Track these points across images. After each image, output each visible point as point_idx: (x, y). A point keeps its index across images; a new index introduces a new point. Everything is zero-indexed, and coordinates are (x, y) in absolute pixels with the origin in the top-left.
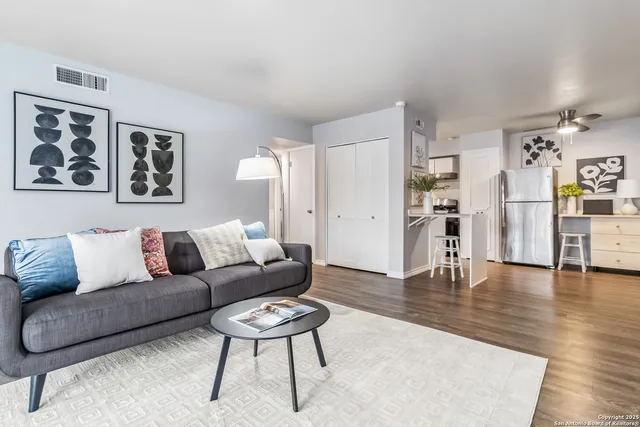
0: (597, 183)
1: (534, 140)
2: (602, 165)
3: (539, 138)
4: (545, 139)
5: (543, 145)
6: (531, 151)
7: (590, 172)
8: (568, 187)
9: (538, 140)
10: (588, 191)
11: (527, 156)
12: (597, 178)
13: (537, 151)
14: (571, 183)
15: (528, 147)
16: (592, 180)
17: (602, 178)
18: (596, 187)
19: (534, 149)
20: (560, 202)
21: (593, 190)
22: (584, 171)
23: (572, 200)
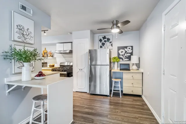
0: (124, 56)
1: (103, 37)
2: (126, 49)
3: (105, 37)
4: (107, 37)
5: (106, 40)
6: (102, 42)
7: (122, 52)
8: (115, 58)
9: (104, 38)
10: (121, 60)
11: (100, 44)
12: (124, 54)
13: (104, 42)
14: (116, 57)
15: (101, 40)
16: (122, 55)
17: (126, 55)
18: (124, 58)
19: (103, 41)
20: (112, 64)
21: (123, 59)
22: (120, 52)
23: (116, 63)
